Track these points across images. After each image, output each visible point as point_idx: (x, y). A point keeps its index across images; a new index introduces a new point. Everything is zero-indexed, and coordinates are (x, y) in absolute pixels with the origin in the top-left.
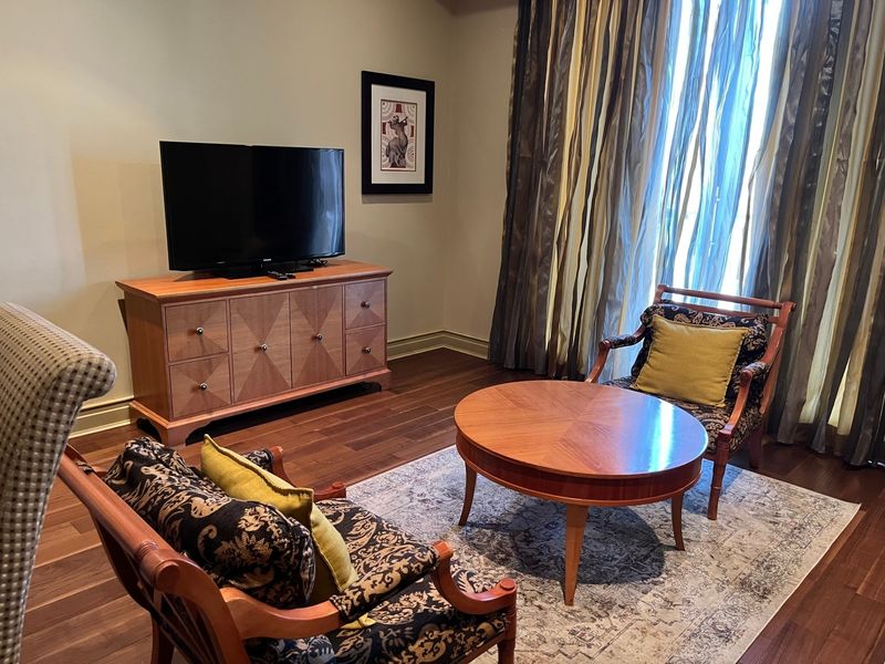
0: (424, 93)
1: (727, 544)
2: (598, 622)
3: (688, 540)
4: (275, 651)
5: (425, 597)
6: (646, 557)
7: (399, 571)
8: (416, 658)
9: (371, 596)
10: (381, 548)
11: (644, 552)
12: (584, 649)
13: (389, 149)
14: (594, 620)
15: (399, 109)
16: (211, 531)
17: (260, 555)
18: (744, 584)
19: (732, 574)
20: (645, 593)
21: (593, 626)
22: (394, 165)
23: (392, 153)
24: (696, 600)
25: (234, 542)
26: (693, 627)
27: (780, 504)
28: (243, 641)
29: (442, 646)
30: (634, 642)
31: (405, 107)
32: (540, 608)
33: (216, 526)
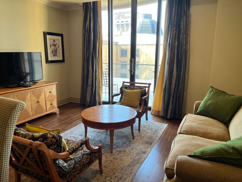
0: (60, 37)
1: (143, 136)
2: (118, 155)
3: (135, 136)
4: (57, 163)
5: (83, 151)
6: (127, 141)
7: (80, 143)
8: (84, 162)
9: (75, 148)
10: (70, 144)
11: (126, 140)
12: (116, 161)
13: (52, 52)
14: (117, 155)
15: (54, 41)
16: (41, 139)
17: (53, 142)
18: (147, 143)
19: (144, 141)
20: (127, 148)
21: (117, 156)
22: (54, 55)
23: (53, 52)
24: (138, 147)
25: (47, 140)
26: (138, 152)
27: (152, 126)
28: (53, 159)
29: (88, 159)
30: (126, 157)
31: (56, 41)
32: (106, 155)
33: (42, 138)
